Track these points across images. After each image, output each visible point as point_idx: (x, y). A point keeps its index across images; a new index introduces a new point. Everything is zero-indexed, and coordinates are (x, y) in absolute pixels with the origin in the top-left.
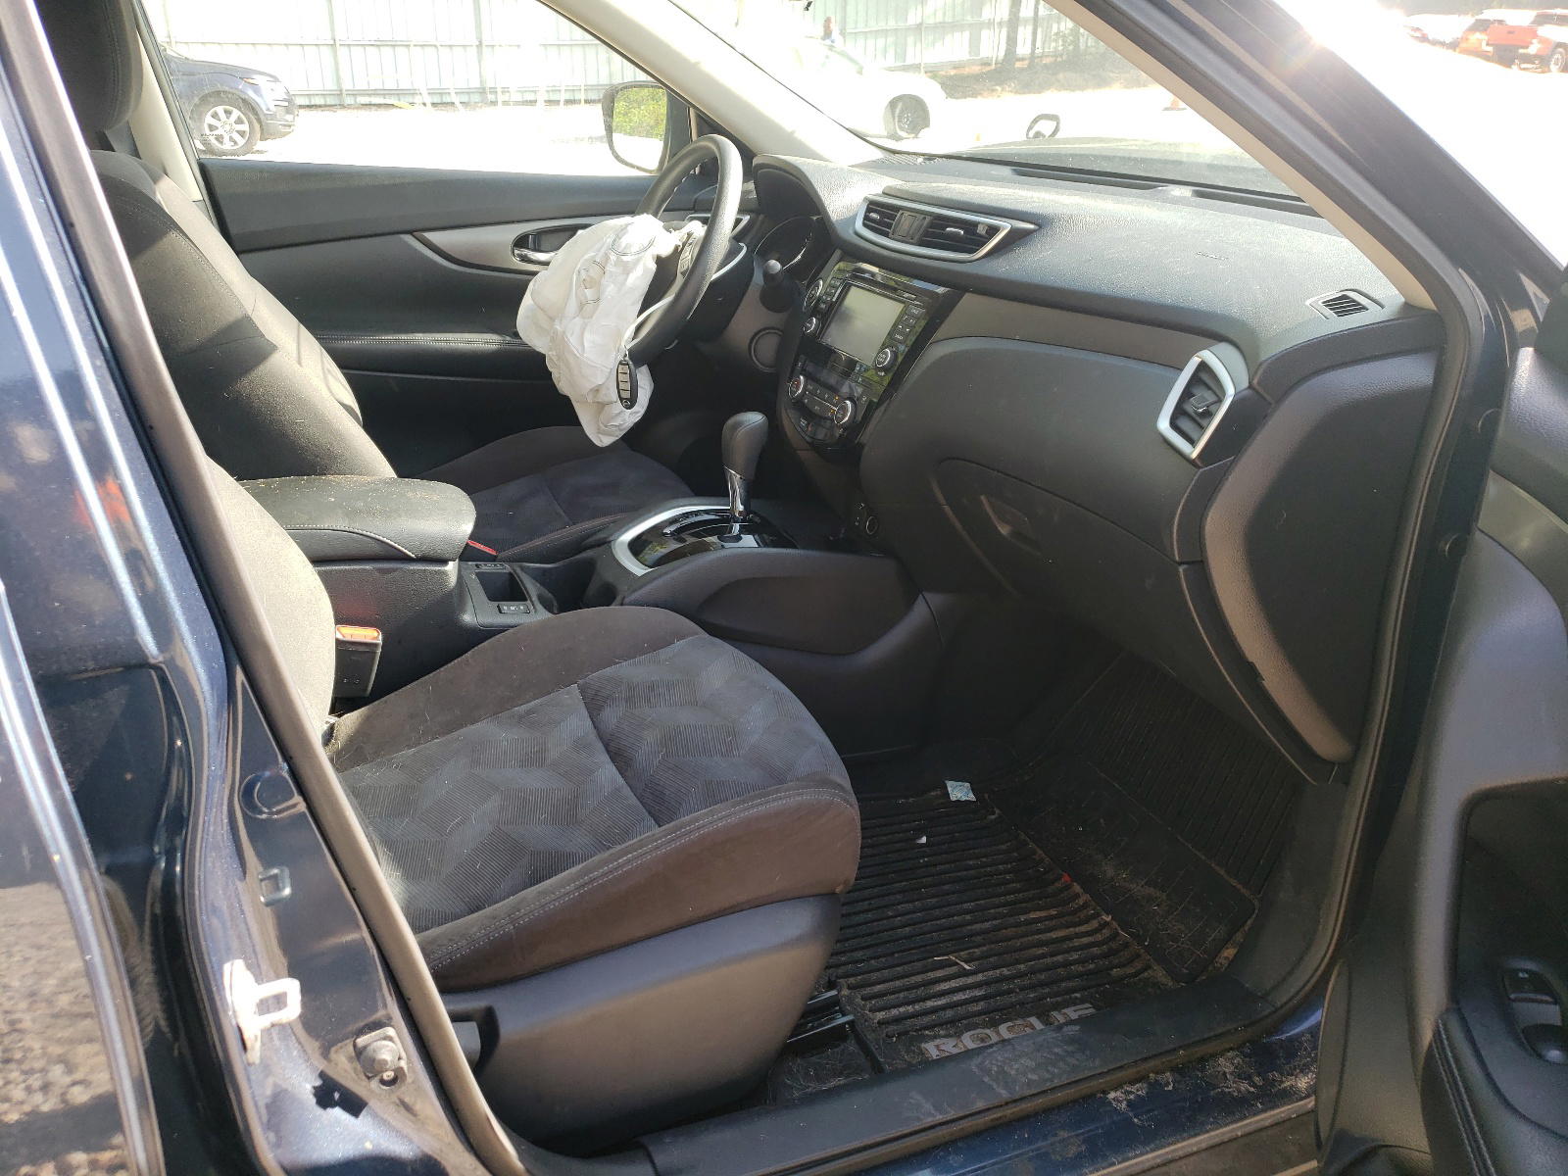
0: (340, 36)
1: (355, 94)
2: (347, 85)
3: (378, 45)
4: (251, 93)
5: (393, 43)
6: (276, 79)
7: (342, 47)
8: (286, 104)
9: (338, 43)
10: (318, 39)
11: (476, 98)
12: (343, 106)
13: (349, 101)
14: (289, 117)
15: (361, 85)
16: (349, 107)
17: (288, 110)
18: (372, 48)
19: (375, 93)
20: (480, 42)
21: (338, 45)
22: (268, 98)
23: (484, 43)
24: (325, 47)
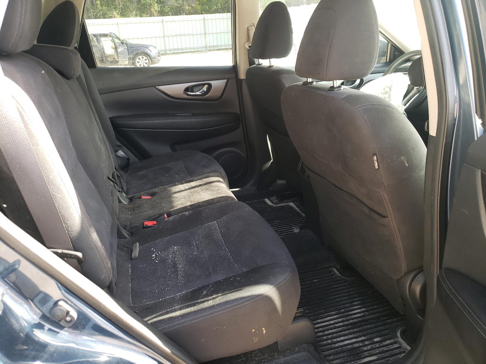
0: (166, 34)
1: (170, 50)
2: (167, 48)
3: (176, 36)
4: (149, 51)
5: (181, 35)
6: (155, 48)
7: (167, 37)
8: (158, 54)
9: (165, 36)
10: (160, 35)
11: (204, 49)
12: (167, 54)
13: (168, 52)
14: (159, 58)
15: (172, 48)
16: (169, 54)
17: (159, 56)
18: (175, 37)
19: (176, 49)
20: (205, 33)
21: (165, 37)
22: (153, 52)
23: (206, 33)
24: (162, 37)
